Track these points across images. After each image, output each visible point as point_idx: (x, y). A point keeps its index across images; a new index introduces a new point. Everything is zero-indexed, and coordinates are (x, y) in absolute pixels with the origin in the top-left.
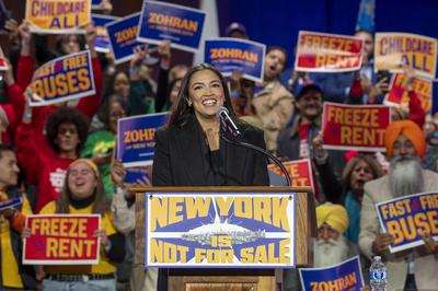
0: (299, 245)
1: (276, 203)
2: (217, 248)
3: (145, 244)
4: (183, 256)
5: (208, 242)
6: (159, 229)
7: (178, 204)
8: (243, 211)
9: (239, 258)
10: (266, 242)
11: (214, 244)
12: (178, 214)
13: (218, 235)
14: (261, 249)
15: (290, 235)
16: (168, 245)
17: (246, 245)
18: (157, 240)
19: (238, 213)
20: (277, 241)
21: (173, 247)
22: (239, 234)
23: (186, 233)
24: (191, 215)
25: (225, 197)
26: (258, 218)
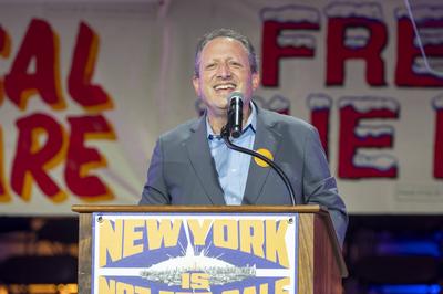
0: (302, 286)
1: (271, 228)
2: (190, 290)
3: (92, 283)
5: (177, 283)
6: (110, 264)
7: (137, 229)
8: (226, 239)
10: (257, 282)
11: (185, 285)
12: (136, 243)
13: (190, 272)
14: (250, 291)
15: (290, 273)
16: (122, 286)
17: (229, 286)
18: (108, 278)
19: (218, 242)
20: (271, 281)
21: (129, 288)
22: (220, 271)
23: (148, 270)
24: (154, 245)
25: (201, 219)
26: (245, 249)
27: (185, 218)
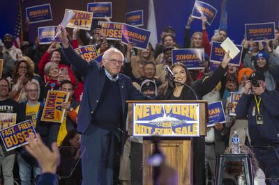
1: (191, 108)
2: (165, 128)
4: (150, 131)
5: (161, 125)
6: (139, 119)
7: (147, 108)
8: (176, 111)
9: (175, 132)
10: (187, 125)
11: (163, 126)
12: (147, 113)
13: (165, 122)
14: (185, 128)
15: (198, 122)
16: (143, 126)
18: (138, 124)
19: (174, 112)
20: (191, 125)
21: (145, 127)
22: (175, 122)
23: (151, 121)
24: (153, 113)
25: (168, 105)
26: (183, 114)
27: (163, 105)
